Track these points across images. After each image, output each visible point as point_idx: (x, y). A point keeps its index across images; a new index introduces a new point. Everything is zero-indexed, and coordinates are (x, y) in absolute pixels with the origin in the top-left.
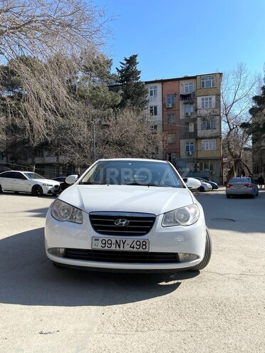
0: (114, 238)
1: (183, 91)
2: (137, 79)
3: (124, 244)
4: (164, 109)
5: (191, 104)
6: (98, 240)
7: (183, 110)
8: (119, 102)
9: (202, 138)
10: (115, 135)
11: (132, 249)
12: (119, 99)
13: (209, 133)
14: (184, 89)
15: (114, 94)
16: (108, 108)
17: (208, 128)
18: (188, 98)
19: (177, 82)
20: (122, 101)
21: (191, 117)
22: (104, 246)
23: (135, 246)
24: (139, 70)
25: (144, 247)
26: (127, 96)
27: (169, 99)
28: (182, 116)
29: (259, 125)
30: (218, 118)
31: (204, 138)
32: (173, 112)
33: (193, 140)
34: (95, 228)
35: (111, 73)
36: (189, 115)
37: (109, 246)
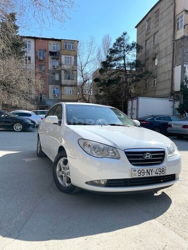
0: (145, 168)
1: (51, 49)
3: (152, 171)
4: (37, 60)
5: (57, 59)
7: (51, 63)
9: (64, 86)
11: (156, 175)
13: (69, 82)
14: (52, 47)
17: (69, 79)
18: (54, 55)
19: (47, 41)
21: (57, 69)
22: (139, 174)
23: (158, 172)
25: (163, 172)
27: (40, 53)
28: (50, 67)
29: (105, 81)
30: (75, 72)
31: (67, 86)
32: (43, 64)
33: (58, 86)
36: (56, 67)
37: (143, 174)
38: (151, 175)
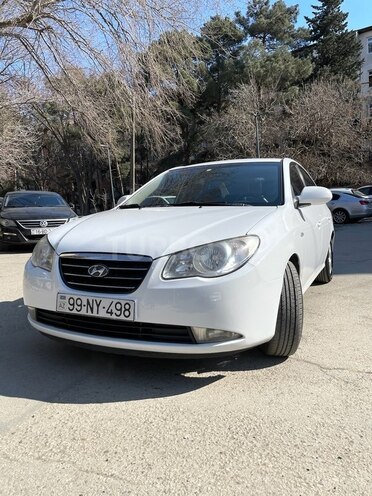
0: (85, 297)
2: (342, 28)
3: (98, 306)
6: (64, 298)
8: (310, 72)
10: (300, 128)
11: (108, 316)
12: (310, 68)
15: (300, 61)
16: (292, 85)
20: (315, 70)
22: (71, 307)
23: (114, 311)
24: (344, 12)
25: (127, 313)
26: (324, 61)
34: (66, 279)
35: (296, 28)
37: (79, 308)
38: (95, 314)
